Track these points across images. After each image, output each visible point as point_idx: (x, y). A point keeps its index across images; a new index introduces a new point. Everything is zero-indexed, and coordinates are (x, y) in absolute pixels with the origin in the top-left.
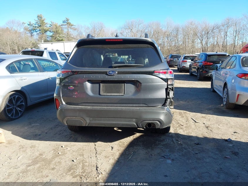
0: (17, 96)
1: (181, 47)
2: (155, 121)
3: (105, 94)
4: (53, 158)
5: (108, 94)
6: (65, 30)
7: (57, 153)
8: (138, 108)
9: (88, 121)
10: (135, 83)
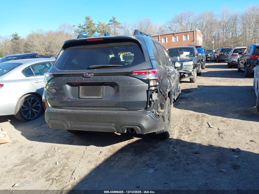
0: (32, 98)
1: (240, 39)
2: (135, 125)
3: (84, 97)
4: (40, 160)
5: (87, 97)
6: (112, 30)
7: (47, 155)
8: (117, 112)
9: (69, 125)
10: (113, 85)
